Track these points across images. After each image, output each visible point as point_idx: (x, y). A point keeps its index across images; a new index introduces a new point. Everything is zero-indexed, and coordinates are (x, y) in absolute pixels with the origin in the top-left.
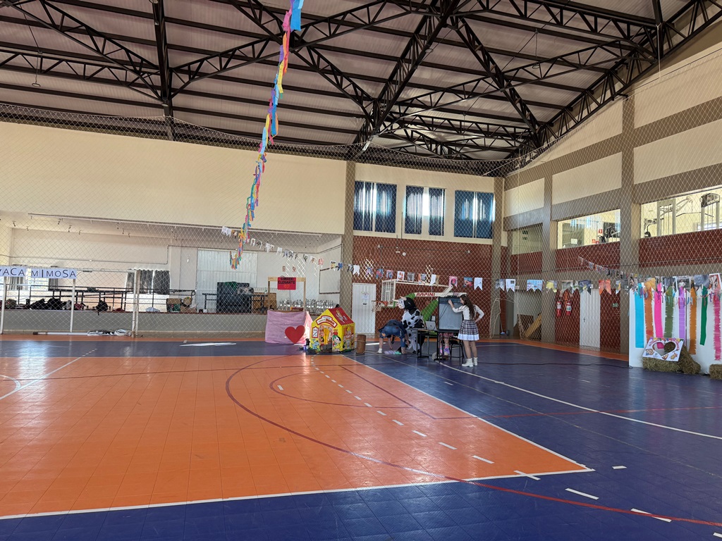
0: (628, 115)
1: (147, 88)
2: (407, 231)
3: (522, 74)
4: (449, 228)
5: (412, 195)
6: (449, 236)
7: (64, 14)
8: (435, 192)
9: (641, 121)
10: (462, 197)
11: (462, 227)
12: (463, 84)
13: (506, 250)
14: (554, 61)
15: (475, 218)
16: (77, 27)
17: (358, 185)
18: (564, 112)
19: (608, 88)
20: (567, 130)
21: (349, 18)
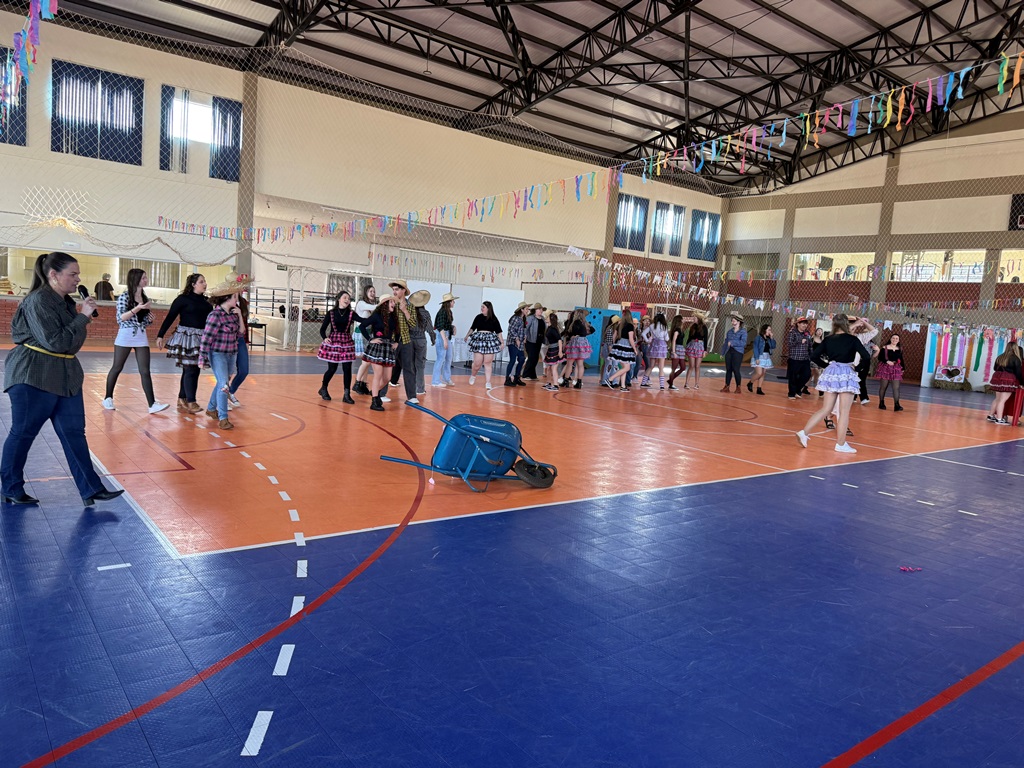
0: (892, 173)
2: (654, 250)
4: (685, 249)
5: (659, 211)
6: (683, 259)
8: (679, 209)
9: (905, 178)
10: (698, 215)
11: (695, 249)
15: (705, 241)
17: (621, 196)
18: (824, 152)
19: (879, 142)
20: (826, 171)
21: (748, 63)
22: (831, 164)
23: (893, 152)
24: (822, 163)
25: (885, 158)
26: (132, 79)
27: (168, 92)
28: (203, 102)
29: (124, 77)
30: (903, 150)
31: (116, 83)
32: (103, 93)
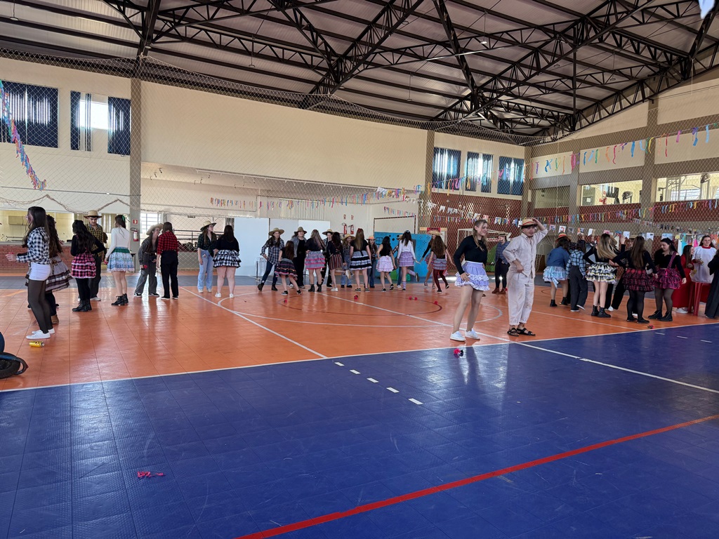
0: (653, 115)
2: (467, 189)
3: (590, 79)
4: (494, 187)
5: (470, 159)
6: (494, 194)
8: (487, 157)
9: (663, 119)
10: (504, 161)
12: (545, 82)
13: (531, 204)
14: (613, 72)
15: (511, 179)
16: (306, 25)
17: (436, 150)
18: (598, 104)
19: (640, 92)
20: (601, 119)
21: (506, 36)
22: (603, 113)
23: (652, 99)
24: (597, 113)
25: (646, 104)
26: (49, 89)
27: (75, 96)
28: (101, 101)
29: (44, 88)
30: (661, 96)
31: (37, 93)
32: (29, 100)
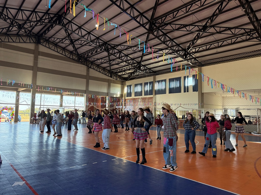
1: (254, 39)
7: (220, 27)
16: (225, 29)
27: (185, 77)
28: (191, 77)
29: (178, 78)
32: (175, 82)
